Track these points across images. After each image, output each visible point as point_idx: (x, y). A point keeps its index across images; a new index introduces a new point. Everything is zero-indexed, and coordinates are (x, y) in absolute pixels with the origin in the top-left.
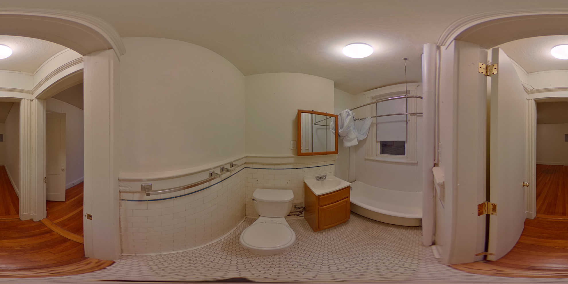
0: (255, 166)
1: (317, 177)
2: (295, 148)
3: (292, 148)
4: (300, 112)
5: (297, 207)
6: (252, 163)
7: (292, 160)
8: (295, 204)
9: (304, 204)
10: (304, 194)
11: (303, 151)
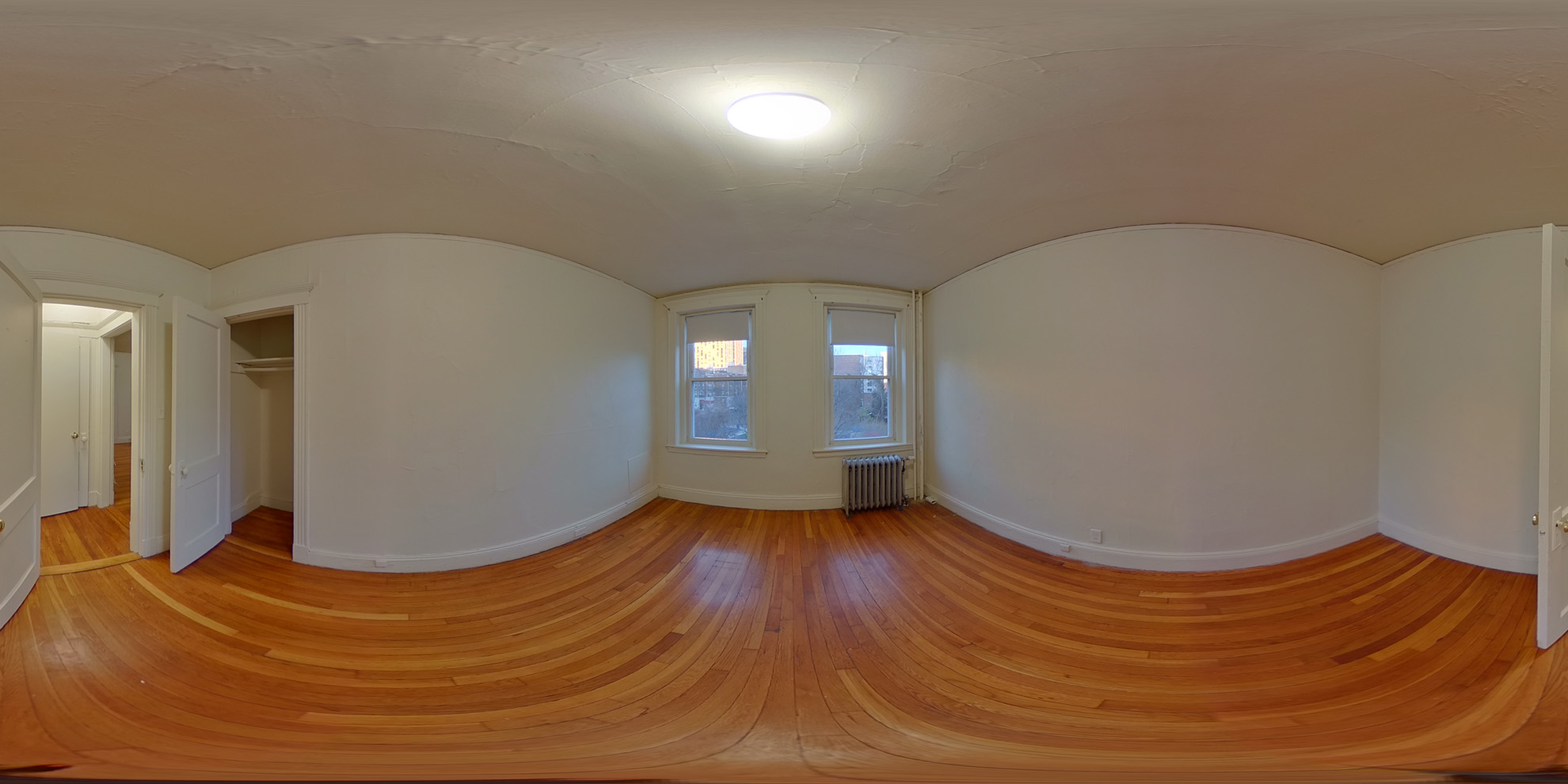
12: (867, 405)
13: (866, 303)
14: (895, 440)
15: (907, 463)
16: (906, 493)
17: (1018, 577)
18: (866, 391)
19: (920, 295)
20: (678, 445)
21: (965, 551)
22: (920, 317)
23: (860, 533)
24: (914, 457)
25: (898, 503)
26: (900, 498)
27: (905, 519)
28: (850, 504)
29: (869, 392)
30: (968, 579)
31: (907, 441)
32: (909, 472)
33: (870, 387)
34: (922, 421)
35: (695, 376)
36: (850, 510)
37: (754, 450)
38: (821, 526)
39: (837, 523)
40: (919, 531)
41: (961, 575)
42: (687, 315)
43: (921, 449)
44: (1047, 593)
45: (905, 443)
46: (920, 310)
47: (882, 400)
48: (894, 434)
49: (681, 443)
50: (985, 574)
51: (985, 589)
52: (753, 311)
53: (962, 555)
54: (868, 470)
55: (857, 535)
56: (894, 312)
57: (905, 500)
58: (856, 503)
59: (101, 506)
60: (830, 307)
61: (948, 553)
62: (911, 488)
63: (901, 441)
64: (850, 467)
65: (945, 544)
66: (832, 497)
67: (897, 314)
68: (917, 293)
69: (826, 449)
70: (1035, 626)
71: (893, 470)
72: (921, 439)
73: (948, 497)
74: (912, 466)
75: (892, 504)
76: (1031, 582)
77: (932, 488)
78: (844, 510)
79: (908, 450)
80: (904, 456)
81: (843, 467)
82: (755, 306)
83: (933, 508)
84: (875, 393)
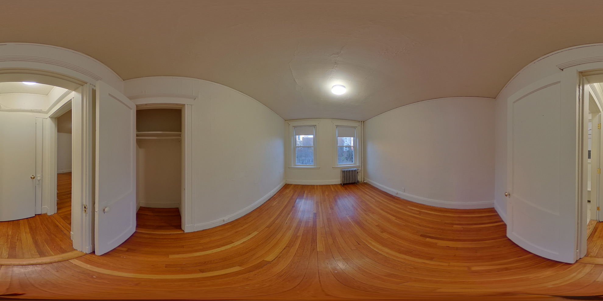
12: (345, 155)
13: (347, 125)
14: (355, 164)
15: (359, 171)
16: (358, 179)
17: (383, 199)
18: (344, 150)
19: (362, 122)
20: (292, 167)
21: (372, 193)
22: (362, 129)
23: (346, 189)
24: (361, 169)
25: (356, 182)
27: (358, 186)
28: (343, 182)
29: (346, 150)
30: (372, 199)
31: (359, 164)
32: (359, 173)
33: (346, 149)
34: (363, 159)
35: (297, 145)
36: (343, 184)
37: (316, 167)
38: (336, 188)
39: (340, 187)
40: (361, 188)
41: (370, 198)
42: (295, 127)
43: (363, 166)
44: (387, 203)
45: (358, 165)
46: (362, 127)
47: (351, 154)
48: (355, 162)
49: (293, 166)
50: (375, 198)
51: (374, 201)
52: (315, 127)
53: (371, 194)
54: (348, 172)
55: (345, 190)
56: (355, 127)
57: (358, 182)
58: (345, 182)
59: (49, 214)
60: (337, 126)
61: (368, 193)
62: (360, 178)
63: (357, 164)
64: (343, 171)
65: (368, 192)
66: (337, 180)
67: (356, 128)
68: (361, 122)
69: (336, 166)
70: (381, 209)
71: (354, 173)
72: (363, 164)
73: (370, 180)
74: (360, 172)
75: (354, 182)
76: (385, 200)
77: (365, 178)
78: (341, 184)
79: (359, 166)
80: (358, 168)
81: (341, 171)
82: (316, 125)
83: (366, 184)
84: (348, 151)
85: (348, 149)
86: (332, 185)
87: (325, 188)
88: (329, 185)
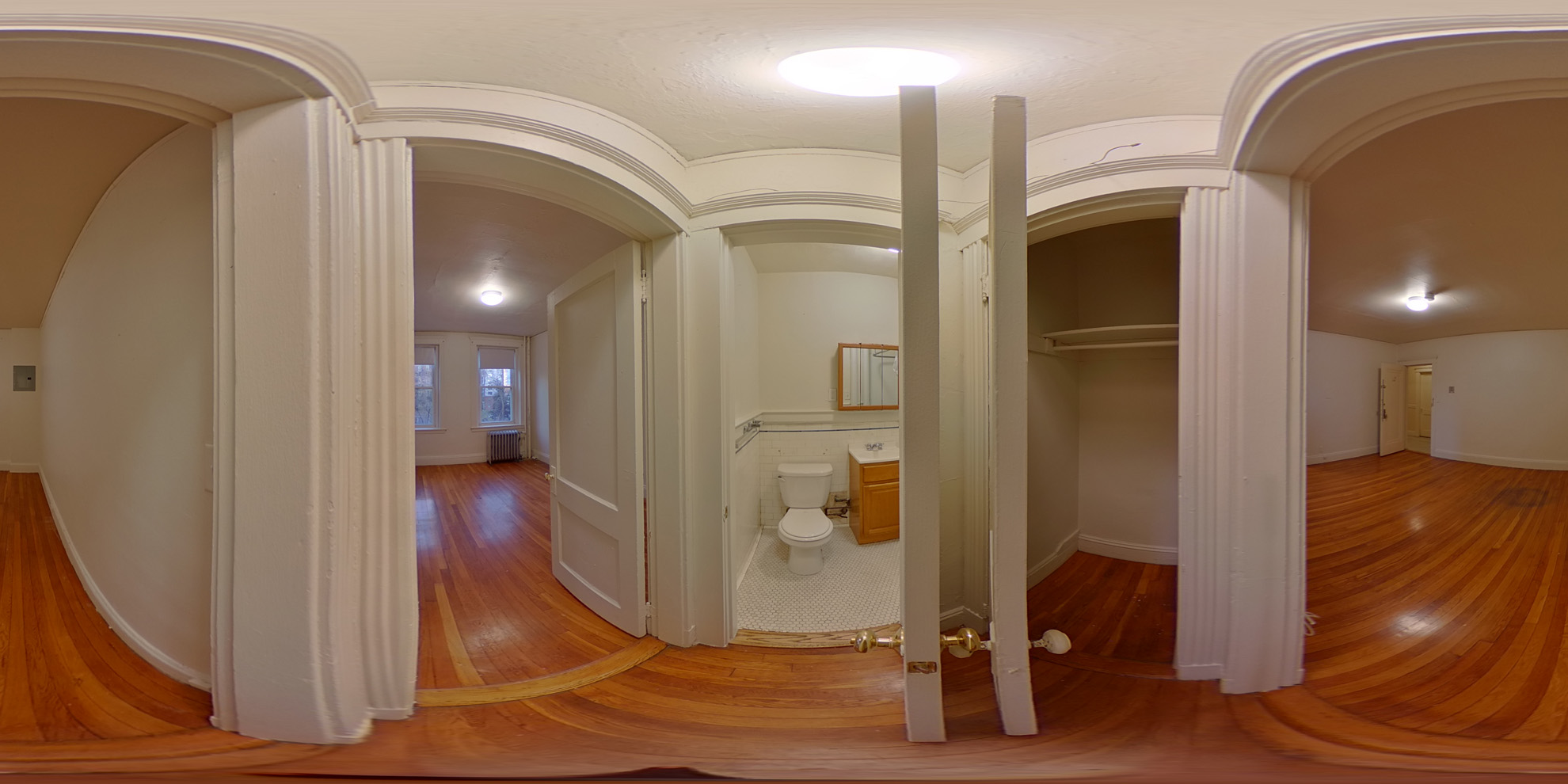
0: (775, 428)
1: (868, 445)
2: (835, 400)
3: (830, 400)
4: (841, 346)
5: (838, 499)
6: (771, 424)
7: (830, 418)
8: (834, 494)
9: (848, 495)
10: (849, 475)
11: (846, 403)
12: (490, 405)
13: (498, 345)
14: (515, 423)
15: (522, 436)
16: (521, 453)
18: (487, 395)
19: (528, 339)
22: (528, 352)
23: (498, 470)
24: (525, 432)
25: (517, 458)
26: (518, 456)
27: (520, 465)
28: (492, 458)
31: (521, 422)
32: (523, 442)
34: (529, 412)
36: (492, 462)
37: (439, 428)
38: (478, 470)
39: (485, 468)
40: (526, 469)
43: (529, 427)
45: (520, 424)
46: (528, 348)
47: (503, 403)
48: (514, 420)
52: (438, 349)
54: (501, 438)
55: (496, 472)
56: (514, 349)
57: (521, 457)
58: (495, 458)
60: (479, 347)
62: (523, 451)
63: (518, 423)
64: (491, 436)
66: (478, 453)
67: (516, 350)
69: (478, 427)
71: (513, 439)
72: (529, 422)
74: (524, 438)
75: (512, 457)
77: (535, 450)
78: (488, 462)
79: (522, 427)
80: (520, 431)
81: (488, 436)
82: (438, 345)
83: (535, 461)
84: (496, 397)
85: (494, 391)
86: (470, 464)
87: (458, 470)
88: (465, 465)
